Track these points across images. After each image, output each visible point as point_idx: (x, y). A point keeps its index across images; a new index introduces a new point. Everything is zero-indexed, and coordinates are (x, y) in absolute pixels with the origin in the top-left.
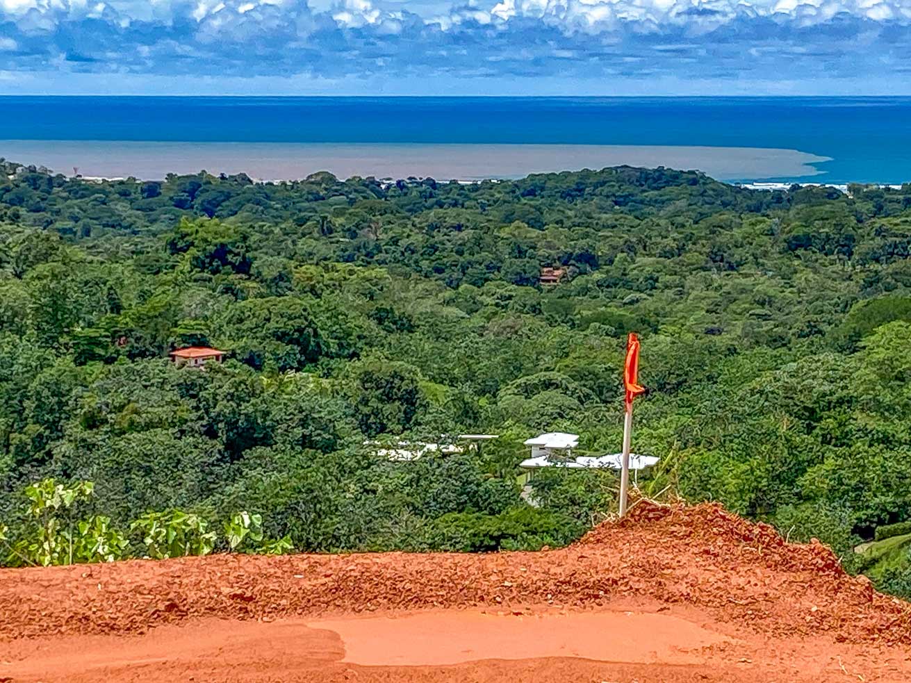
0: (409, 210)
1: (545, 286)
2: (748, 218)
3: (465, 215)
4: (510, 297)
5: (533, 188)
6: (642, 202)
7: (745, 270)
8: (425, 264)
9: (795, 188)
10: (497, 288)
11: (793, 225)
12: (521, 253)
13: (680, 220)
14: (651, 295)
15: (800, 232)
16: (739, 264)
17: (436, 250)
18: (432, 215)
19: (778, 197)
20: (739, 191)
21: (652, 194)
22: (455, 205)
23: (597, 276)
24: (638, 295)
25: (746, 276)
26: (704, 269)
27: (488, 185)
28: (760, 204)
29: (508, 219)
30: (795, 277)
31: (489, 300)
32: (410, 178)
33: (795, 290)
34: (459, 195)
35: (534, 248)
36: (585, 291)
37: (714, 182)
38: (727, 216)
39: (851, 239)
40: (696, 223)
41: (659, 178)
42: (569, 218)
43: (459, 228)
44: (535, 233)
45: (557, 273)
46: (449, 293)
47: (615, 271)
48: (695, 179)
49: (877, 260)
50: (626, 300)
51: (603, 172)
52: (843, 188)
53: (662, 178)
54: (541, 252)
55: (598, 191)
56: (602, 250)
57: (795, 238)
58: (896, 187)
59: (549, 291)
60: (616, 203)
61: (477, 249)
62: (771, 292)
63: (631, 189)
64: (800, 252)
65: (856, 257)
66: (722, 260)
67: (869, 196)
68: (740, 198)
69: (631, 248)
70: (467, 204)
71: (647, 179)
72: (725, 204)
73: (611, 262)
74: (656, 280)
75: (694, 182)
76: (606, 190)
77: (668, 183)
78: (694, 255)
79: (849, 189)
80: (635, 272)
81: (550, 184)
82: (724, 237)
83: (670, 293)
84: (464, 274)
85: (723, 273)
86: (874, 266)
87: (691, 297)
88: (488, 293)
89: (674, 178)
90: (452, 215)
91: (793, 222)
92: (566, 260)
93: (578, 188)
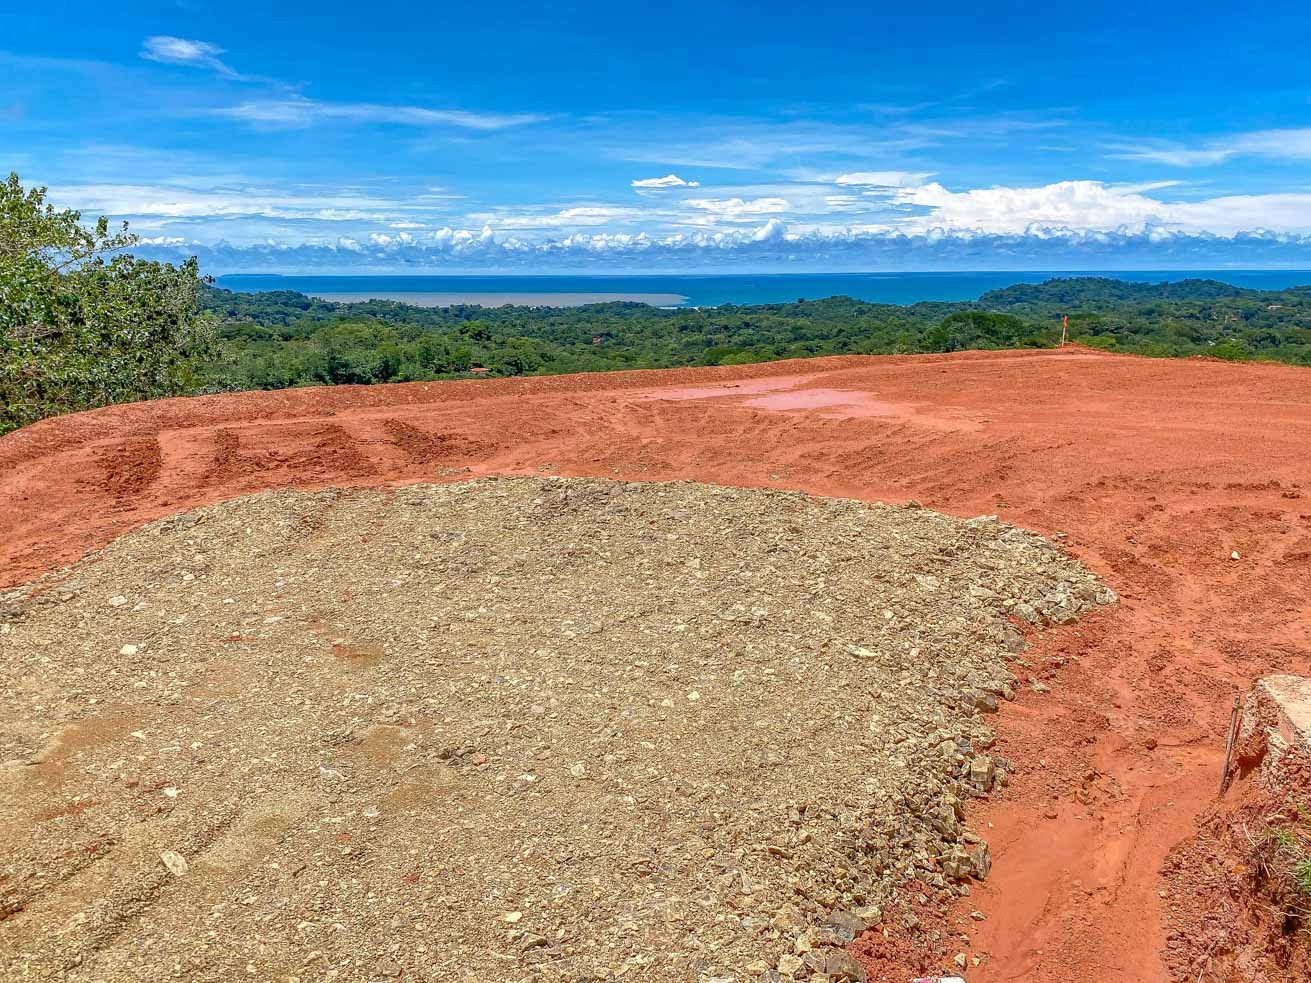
0: (542, 318)
1: (596, 345)
2: (664, 320)
3: (562, 319)
5: (585, 309)
6: (626, 314)
7: (665, 338)
8: (551, 337)
9: (679, 309)
12: (585, 333)
13: (640, 320)
16: (663, 336)
17: (555, 332)
18: (552, 320)
19: (673, 312)
20: (659, 310)
21: (629, 311)
22: (559, 316)
23: (614, 341)
24: (628, 347)
25: (666, 340)
26: (651, 338)
27: (569, 308)
28: (667, 314)
29: (579, 321)
30: (683, 340)
34: (559, 312)
35: (590, 331)
36: (608, 347)
37: (650, 307)
38: (656, 319)
39: (701, 327)
40: (646, 321)
42: (601, 320)
43: (562, 324)
44: (589, 325)
45: (598, 340)
47: (619, 339)
48: (643, 305)
50: (624, 349)
51: (610, 303)
52: (696, 308)
53: (632, 305)
54: (592, 333)
56: (614, 332)
57: (682, 326)
58: (716, 308)
60: (617, 315)
61: (569, 331)
63: (621, 310)
64: (683, 331)
66: (657, 335)
67: (706, 311)
69: (624, 331)
70: (563, 315)
71: (626, 306)
72: (654, 315)
73: (618, 336)
74: (634, 342)
75: (643, 307)
76: (612, 310)
77: (634, 307)
78: (647, 333)
79: (699, 309)
80: (626, 339)
81: (592, 308)
82: (656, 326)
85: (658, 340)
88: (576, 348)
89: (637, 305)
90: (558, 320)
91: (680, 321)
92: (601, 335)
93: (601, 309)
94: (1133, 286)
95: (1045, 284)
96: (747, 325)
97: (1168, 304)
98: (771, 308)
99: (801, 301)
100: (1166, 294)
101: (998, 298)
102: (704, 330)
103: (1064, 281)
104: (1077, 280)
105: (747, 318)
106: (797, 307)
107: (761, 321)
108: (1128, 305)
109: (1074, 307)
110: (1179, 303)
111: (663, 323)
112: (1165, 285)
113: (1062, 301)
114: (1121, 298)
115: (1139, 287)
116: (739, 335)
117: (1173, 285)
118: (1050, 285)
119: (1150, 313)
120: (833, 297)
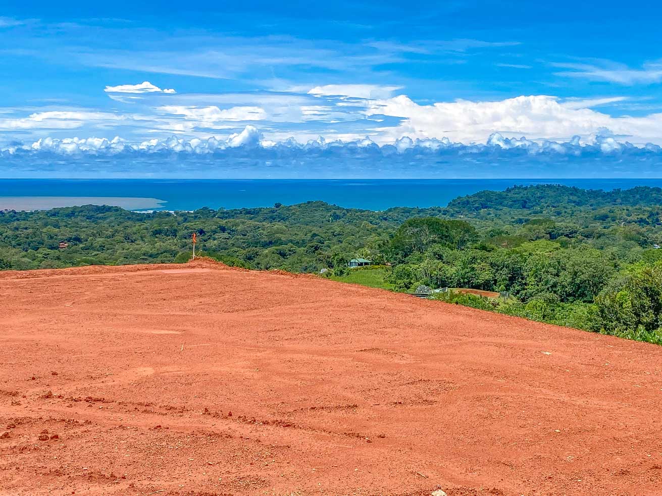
0: (6, 222)
1: (62, 250)
2: (138, 223)
3: (28, 224)
4: (48, 254)
5: (55, 213)
6: (97, 218)
7: (137, 242)
8: (13, 243)
9: (155, 213)
10: (43, 251)
11: (155, 226)
12: (52, 238)
13: (113, 224)
14: (103, 252)
15: (157, 228)
16: (135, 240)
17: (18, 237)
18: (15, 224)
19: (148, 216)
20: (134, 214)
21: (100, 215)
22: (24, 220)
23: (81, 246)
24: (98, 252)
25: (137, 244)
26: (122, 242)
27: (37, 212)
28: (141, 218)
29: (46, 225)
30: (156, 245)
31: (40, 255)
32: (6, 210)
33: (156, 249)
34: (26, 216)
36: (76, 252)
37: (125, 210)
38: (129, 223)
39: (176, 231)
40: (118, 225)
41: (103, 209)
42: (70, 224)
43: (26, 228)
44: (56, 230)
45: (65, 245)
46: (24, 253)
47: (88, 244)
48: (117, 209)
49: (185, 238)
50: (93, 254)
51: (81, 207)
52: (172, 212)
54: (59, 237)
55: (80, 214)
56: (83, 236)
57: (156, 230)
58: (192, 212)
59: (63, 252)
60: (87, 219)
61: (33, 236)
62: (148, 250)
63: (93, 214)
64: (157, 236)
65: (178, 237)
66: (129, 239)
67: (182, 215)
68: (134, 216)
69: (94, 235)
70: (29, 219)
71: (99, 210)
72: (129, 218)
73: (87, 240)
74: (104, 247)
75: (117, 210)
76: (83, 214)
77: (107, 211)
78: (118, 237)
79: (175, 213)
80: (96, 244)
81: (61, 212)
82: (129, 231)
83: (110, 251)
84: (29, 246)
85: (129, 244)
86: (184, 240)
87: (118, 252)
88: (39, 253)
89: (109, 209)
90: (22, 224)
91: (154, 225)
92: (69, 240)
93: (72, 213)
94: (589, 193)
95: (508, 191)
96: (223, 229)
97: (620, 211)
98: (249, 212)
99: (278, 206)
100: (619, 201)
101: (464, 204)
102: (179, 234)
103: (526, 189)
104: (538, 187)
105: (223, 222)
106: (273, 212)
107: (237, 225)
108: (584, 211)
109: (536, 213)
110: (630, 209)
111: (137, 226)
112: (617, 192)
113: (524, 207)
114: (579, 204)
115: (595, 194)
116: (214, 239)
117: (625, 192)
118: (513, 192)
119: (604, 218)
120: (309, 203)
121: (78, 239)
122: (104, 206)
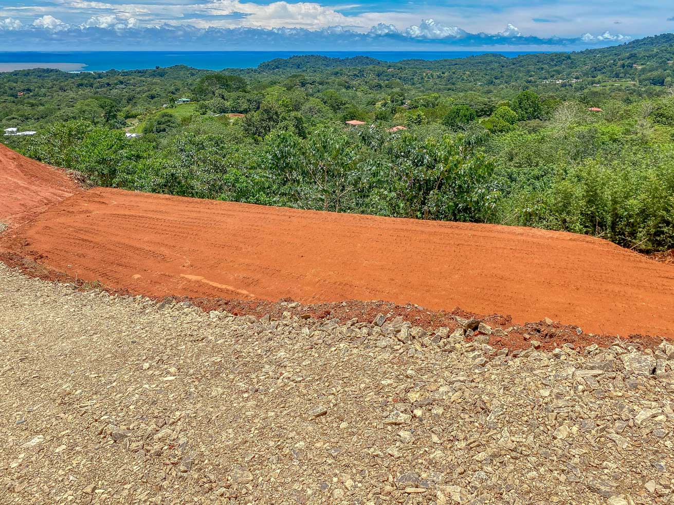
1: (19, 97)
2: (69, 79)
4: (7, 99)
5: (16, 73)
6: (44, 76)
7: (67, 91)
9: (81, 73)
10: (4, 97)
11: (79, 81)
12: (11, 89)
13: (53, 80)
14: (45, 98)
15: (80, 83)
19: (77, 75)
20: (67, 73)
23: (31, 94)
24: (41, 98)
25: (68, 93)
26: (58, 91)
27: (4, 73)
28: (73, 76)
29: (9, 81)
30: (79, 92)
35: (15, 88)
36: (29, 98)
37: (62, 71)
38: (64, 79)
39: (92, 84)
40: (56, 81)
42: (24, 81)
44: (15, 84)
45: (21, 93)
47: (36, 93)
49: (98, 88)
50: (39, 99)
51: (34, 69)
52: (92, 73)
53: (48, 71)
54: (17, 89)
55: (33, 74)
56: (32, 88)
58: (105, 72)
60: (38, 77)
62: (74, 96)
63: (41, 73)
64: (80, 87)
65: (93, 88)
66: (62, 89)
67: (98, 74)
68: (68, 75)
69: (40, 87)
71: (45, 71)
72: (64, 77)
73: (35, 90)
74: (46, 94)
75: (57, 71)
76: (35, 74)
77: (50, 72)
78: (56, 88)
79: (94, 73)
80: (41, 93)
81: (20, 73)
82: (62, 84)
83: (49, 97)
85: (62, 92)
87: (54, 98)
89: (52, 70)
92: (24, 90)
93: (27, 73)
94: (333, 59)
95: (290, 58)
98: (140, 72)
99: (157, 68)
101: (266, 66)
102: (95, 85)
103: (300, 57)
105: (123, 78)
106: (155, 71)
109: (303, 71)
112: (347, 59)
116: (116, 89)
117: (351, 59)
118: (292, 59)
119: (337, 74)
120: (176, 66)
121: (29, 90)
122: (48, 69)
